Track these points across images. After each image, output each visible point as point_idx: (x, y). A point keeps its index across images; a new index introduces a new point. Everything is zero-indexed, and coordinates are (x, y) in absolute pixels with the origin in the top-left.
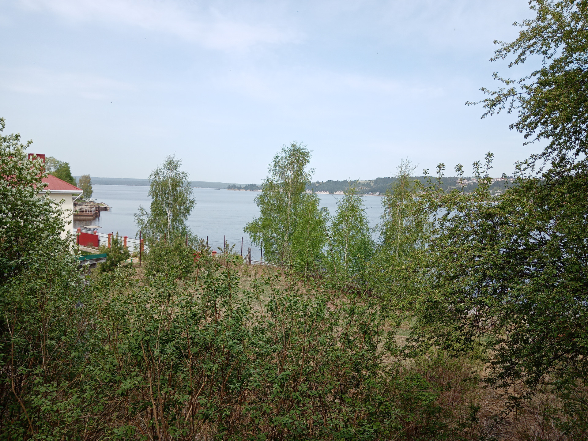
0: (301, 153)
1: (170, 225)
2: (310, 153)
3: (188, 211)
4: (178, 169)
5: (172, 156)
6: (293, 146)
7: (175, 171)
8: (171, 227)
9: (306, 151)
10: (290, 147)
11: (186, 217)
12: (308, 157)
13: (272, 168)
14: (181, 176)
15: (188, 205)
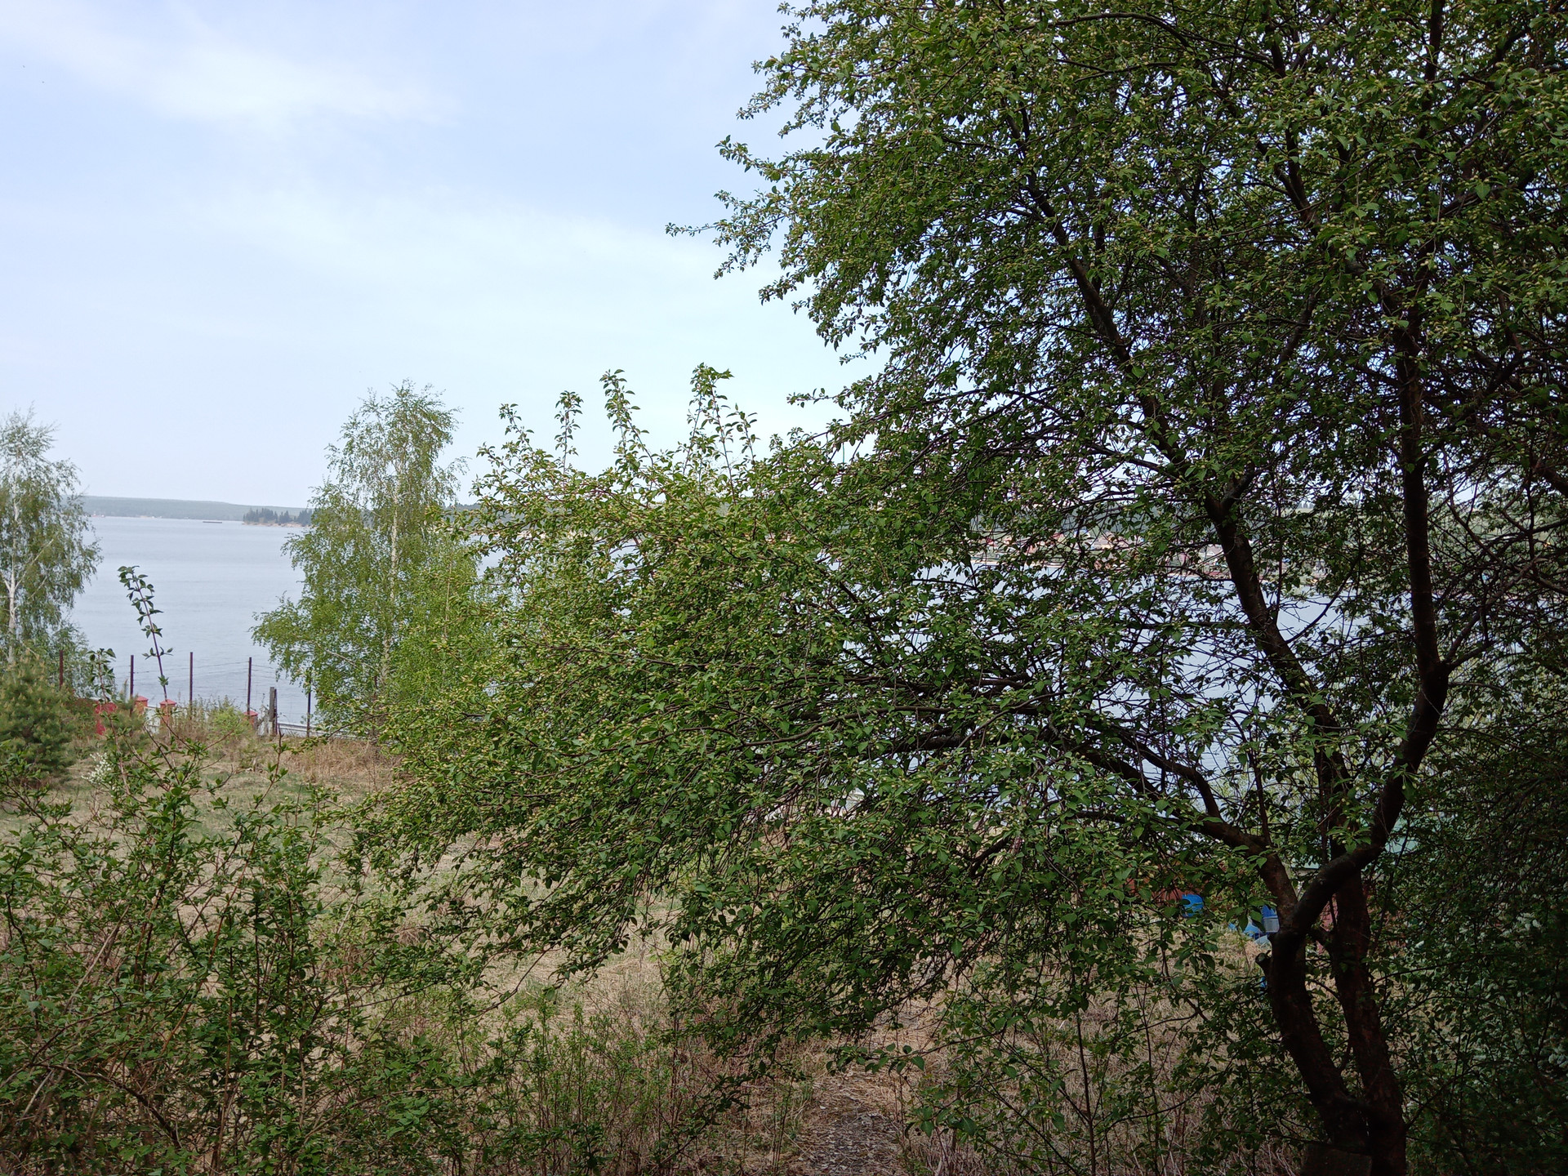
0: (425, 415)
1: (15, 624)
2: (455, 416)
3: (75, 581)
4: (43, 455)
5: (24, 414)
6: (403, 394)
7: (33, 460)
8: (19, 631)
9: (442, 410)
10: (394, 396)
11: (68, 600)
12: (447, 425)
13: (340, 456)
14: (55, 474)
15: (74, 565)
